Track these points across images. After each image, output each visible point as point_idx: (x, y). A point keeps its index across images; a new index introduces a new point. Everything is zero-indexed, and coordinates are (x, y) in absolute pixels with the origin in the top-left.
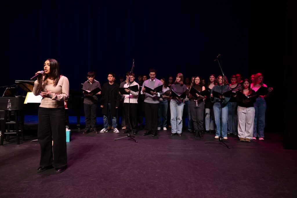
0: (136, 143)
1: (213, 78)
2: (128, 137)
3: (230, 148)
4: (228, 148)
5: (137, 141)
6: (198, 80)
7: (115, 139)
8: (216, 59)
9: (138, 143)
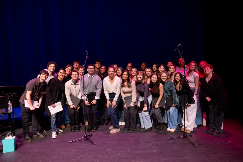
0: (94, 146)
1: (163, 69)
2: (84, 137)
3: (196, 147)
4: (195, 146)
5: (94, 144)
6: (155, 78)
7: (70, 142)
8: (176, 49)
9: (96, 146)
